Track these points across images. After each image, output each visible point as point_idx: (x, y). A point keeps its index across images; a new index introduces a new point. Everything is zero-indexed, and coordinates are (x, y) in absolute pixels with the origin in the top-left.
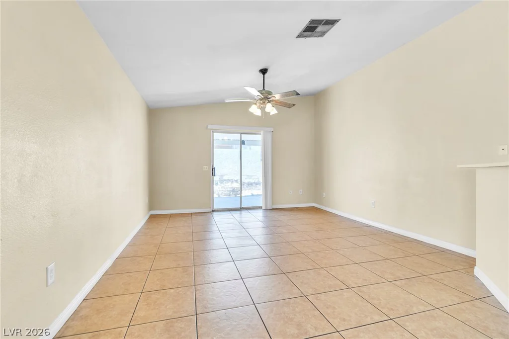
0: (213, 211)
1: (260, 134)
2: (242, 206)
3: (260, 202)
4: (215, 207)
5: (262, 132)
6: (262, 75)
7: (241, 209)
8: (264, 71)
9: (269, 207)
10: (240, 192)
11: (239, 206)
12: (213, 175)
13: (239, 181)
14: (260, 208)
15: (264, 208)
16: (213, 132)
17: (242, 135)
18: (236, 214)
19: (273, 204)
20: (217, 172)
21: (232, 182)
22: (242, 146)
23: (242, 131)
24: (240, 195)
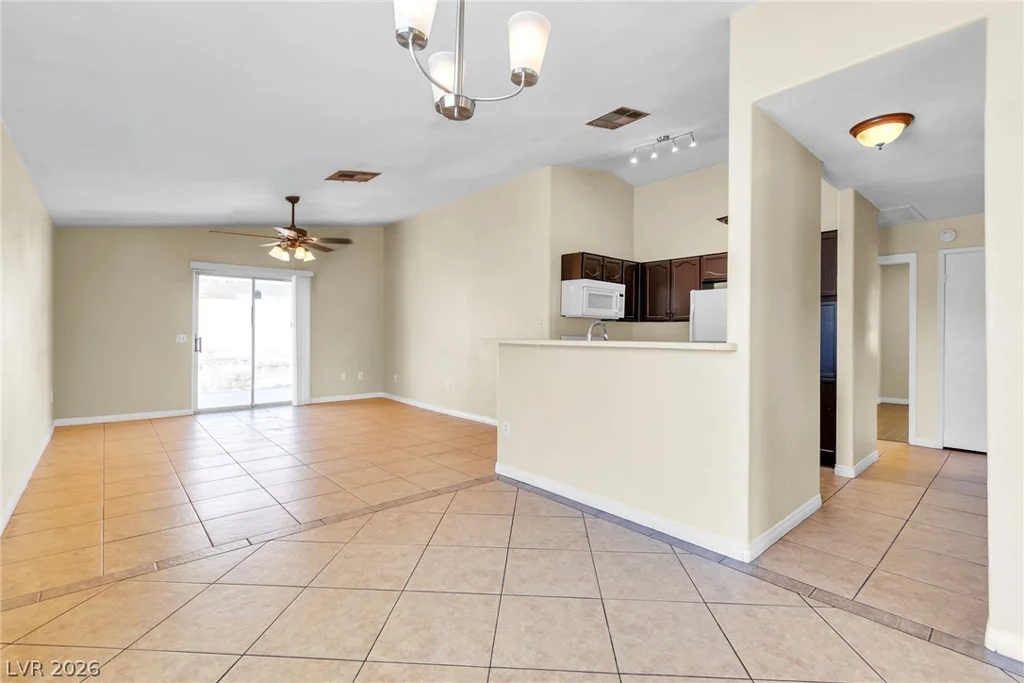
0: (197, 413)
1: (291, 281)
2: (256, 402)
3: (290, 395)
4: (201, 406)
5: (294, 278)
6: (290, 205)
7: (253, 407)
8: (293, 200)
9: (306, 400)
10: (250, 381)
11: (248, 402)
12: (196, 350)
13: (250, 360)
14: (288, 404)
15: (295, 403)
16: (198, 273)
17: (257, 281)
18: (244, 416)
19: (312, 396)
20: (204, 345)
21: (235, 363)
22: (257, 300)
23: (256, 275)
24: (250, 388)
